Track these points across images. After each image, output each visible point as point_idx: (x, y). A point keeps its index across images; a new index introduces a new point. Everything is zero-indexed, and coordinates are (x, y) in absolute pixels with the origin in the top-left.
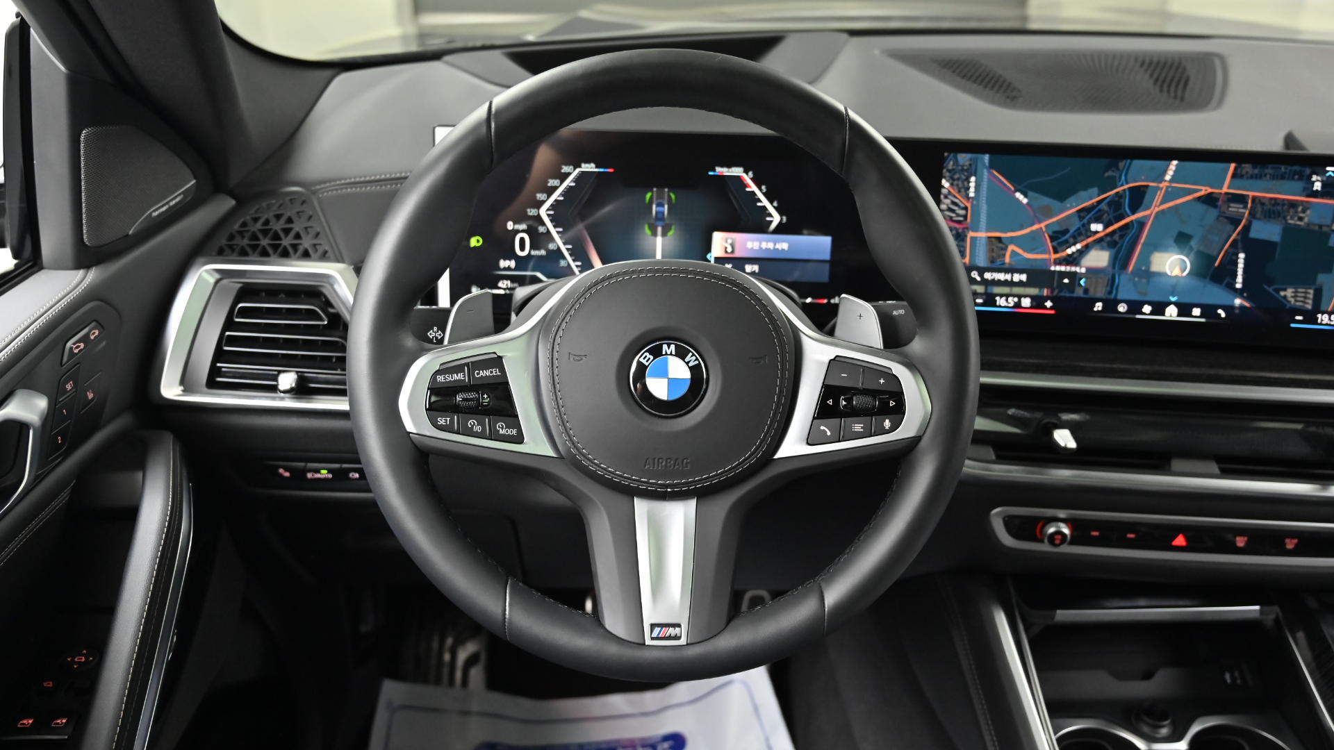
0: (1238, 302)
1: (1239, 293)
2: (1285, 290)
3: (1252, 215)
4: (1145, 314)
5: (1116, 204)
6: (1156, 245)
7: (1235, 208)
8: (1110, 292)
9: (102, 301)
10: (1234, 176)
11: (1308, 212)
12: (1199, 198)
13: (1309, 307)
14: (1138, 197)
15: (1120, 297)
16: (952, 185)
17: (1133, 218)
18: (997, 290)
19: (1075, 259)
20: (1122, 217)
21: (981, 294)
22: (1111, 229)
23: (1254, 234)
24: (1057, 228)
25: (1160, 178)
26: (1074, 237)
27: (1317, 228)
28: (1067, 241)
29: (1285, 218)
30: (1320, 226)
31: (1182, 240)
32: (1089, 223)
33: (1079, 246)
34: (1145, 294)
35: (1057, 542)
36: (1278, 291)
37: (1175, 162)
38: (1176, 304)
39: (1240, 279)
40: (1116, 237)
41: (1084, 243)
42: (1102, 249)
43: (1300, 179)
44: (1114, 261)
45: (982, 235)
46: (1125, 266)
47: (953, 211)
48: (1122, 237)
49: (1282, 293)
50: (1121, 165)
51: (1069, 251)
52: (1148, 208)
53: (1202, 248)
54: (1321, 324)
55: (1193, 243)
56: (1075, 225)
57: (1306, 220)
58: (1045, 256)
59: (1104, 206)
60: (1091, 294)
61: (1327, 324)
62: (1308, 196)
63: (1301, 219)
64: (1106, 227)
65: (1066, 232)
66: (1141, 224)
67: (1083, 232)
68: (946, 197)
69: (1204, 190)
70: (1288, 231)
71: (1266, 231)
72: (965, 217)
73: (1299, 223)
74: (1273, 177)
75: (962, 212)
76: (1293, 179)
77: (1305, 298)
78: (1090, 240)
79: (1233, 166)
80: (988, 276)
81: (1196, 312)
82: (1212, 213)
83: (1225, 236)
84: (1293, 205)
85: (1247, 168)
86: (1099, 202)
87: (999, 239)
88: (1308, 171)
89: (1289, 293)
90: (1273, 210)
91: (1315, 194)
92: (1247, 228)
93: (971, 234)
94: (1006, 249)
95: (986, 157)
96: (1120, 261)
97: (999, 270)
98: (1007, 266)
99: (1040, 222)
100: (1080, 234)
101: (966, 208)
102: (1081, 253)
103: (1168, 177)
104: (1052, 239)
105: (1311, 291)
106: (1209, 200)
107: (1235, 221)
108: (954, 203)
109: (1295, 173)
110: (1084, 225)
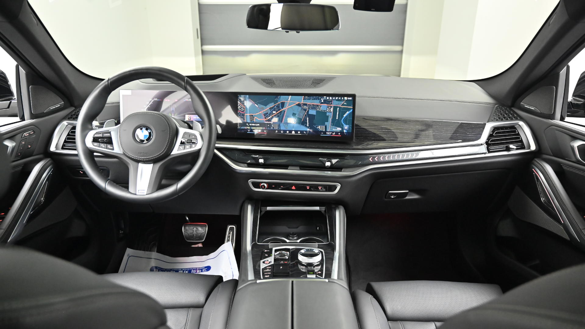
0: (308, 130)
1: (308, 128)
2: (318, 126)
3: (309, 108)
4: (287, 133)
5: (278, 106)
6: (288, 117)
7: (305, 107)
8: (279, 128)
9: (35, 126)
10: (304, 99)
11: (321, 107)
12: (297, 105)
13: (324, 130)
14: (283, 104)
15: (281, 129)
16: (240, 102)
17: (282, 110)
18: (253, 128)
19: (270, 120)
20: (279, 110)
21: (249, 129)
22: (278, 112)
23: (310, 113)
24: (265, 113)
25: (287, 100)
26: (269, 115)
27: (323, 111)
28: (268, 116)
29: (316, 109)
30: (324, 111)
31: (294, 115)
32: (273, 111)
33: (271, 117)
34: (287, 128)
35: (263, 188)
36: (317, 127)
37: (290, 96)
38: (294, 131)
39: (308, 124)
40: (279, 115)
41: (272, 116)
42: (276, 117)
43: (318, 99)
44: (279, 120)
45: (248, 114)
46: (281, 122)
47: (241, 109)
48: (280, 114)
49: (318, 127)
50: (278, 97)
51: (269, 118)
52: (285, 108)
53: (299, 117)
54: (327, 135)
55: (296, 115)
56: (269, 112)
57: (321, 109)
58: (263, 120)
59: (275, 107)
60: (275, 129)
61: (329, 135)
62: (321, 104)
63: (320, 109)
64: (276, 112)
65: (267, 113)
66: (284, 111)
67: (271, 113)
68: (239, 106)
69: (297, 103)
70: (317, 112)
71: (313, 112)
72: (244, 110)
73: (319, 110)
74: (313, 99)
75: (243, 109)
76: (317, 100)
77: (323, 128)
78: (273, 115)
79: (303, 97)
80: (250, 124)
81: (299, 132)
82: (300, 108)
83: (303, 114)
84: (318, 106)
85: (307, 97)
86: (274, 106)
87: (252, 115)
88: (320, 98)
89: (319, 127)
90: (314, 107)
91: (322, 103)
92: (308, 112)
93: (246, 114)
94: (254, 118)
95: (248, 96)
96: (281, 120)
97: (253, 123)
98: (255, 122)
99: (261, 111)
100: (271, 114)
101: (244, 108)
102: (272, 118)
103: (289, 100)
104: (264, 115)
105: (324, 127)
106: (299, 105)
107: (305, 110)
108: (241, 107)
109: (317, 98)
110: (271, 112)
